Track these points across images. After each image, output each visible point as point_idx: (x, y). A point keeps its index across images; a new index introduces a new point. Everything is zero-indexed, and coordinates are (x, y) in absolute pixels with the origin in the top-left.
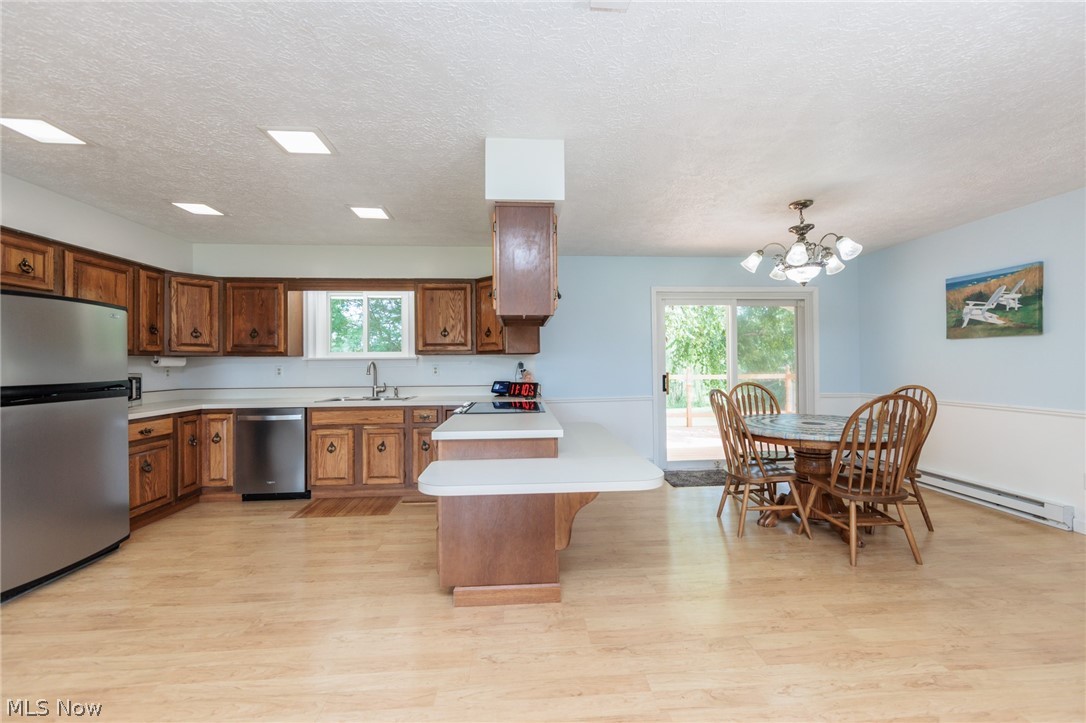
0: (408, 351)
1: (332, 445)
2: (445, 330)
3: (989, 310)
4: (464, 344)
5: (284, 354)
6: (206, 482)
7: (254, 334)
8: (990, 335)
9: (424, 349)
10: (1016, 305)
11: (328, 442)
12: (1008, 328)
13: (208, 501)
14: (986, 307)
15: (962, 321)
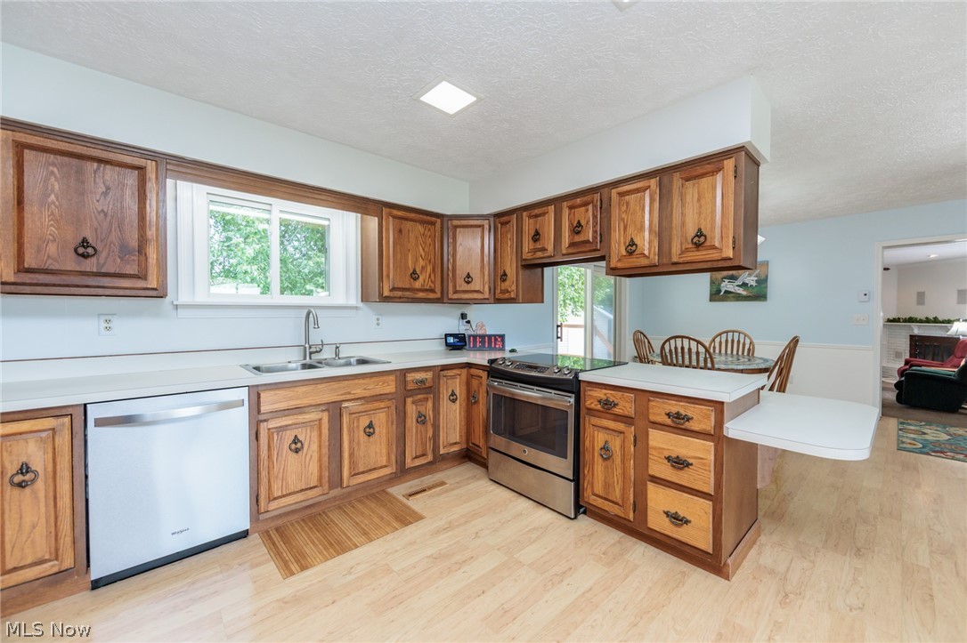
0: (345, 296)
1: (296, 440)
2: (414, 272)
3: (738, 286)
4: (432, 291)
8: (737, 300)
9: (392, 294)
10: (754, 284)
12: (749, 297)
14: (736, 284)
15: (720, 291)
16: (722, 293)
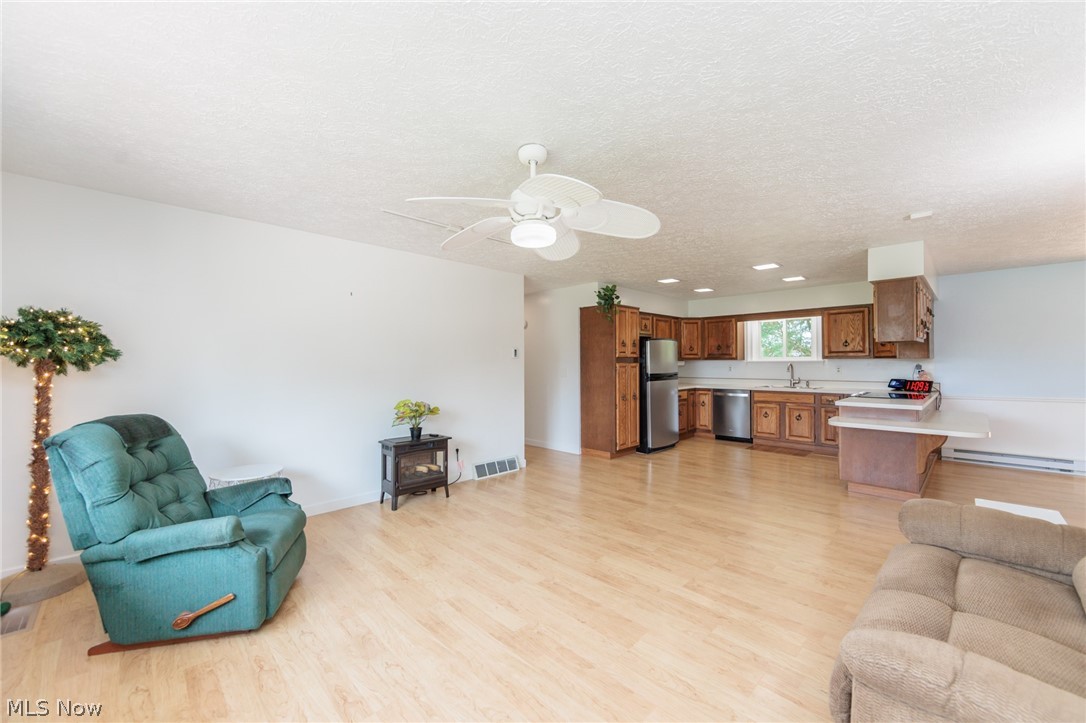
0: (816, 356)
1: (766, 413)
2: (846, 342)
4: (863, 352)
5: (736, 359)
6: (698, 426)
7: (719, 348)
9: (829, 355)
11: (764, 411)
13: (699, 437)
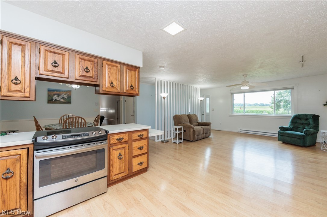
3: (60, 98)
8: (60, 103)
10: (67, 98)
15: (53, 99)
16: (54, 100)
